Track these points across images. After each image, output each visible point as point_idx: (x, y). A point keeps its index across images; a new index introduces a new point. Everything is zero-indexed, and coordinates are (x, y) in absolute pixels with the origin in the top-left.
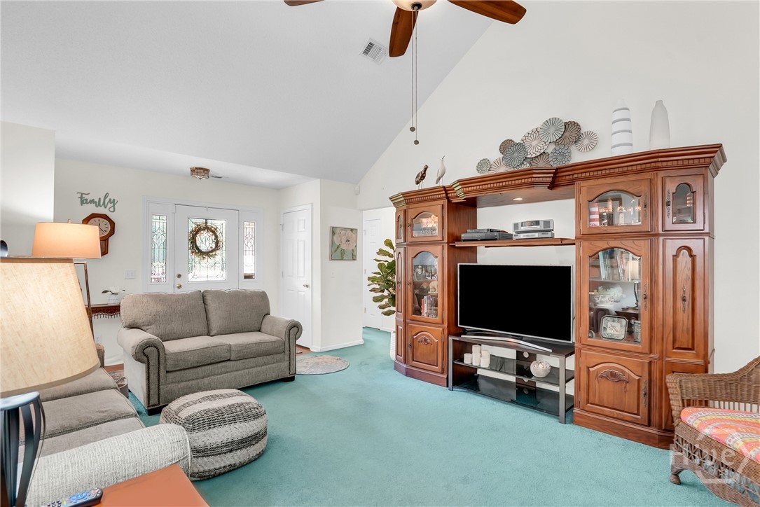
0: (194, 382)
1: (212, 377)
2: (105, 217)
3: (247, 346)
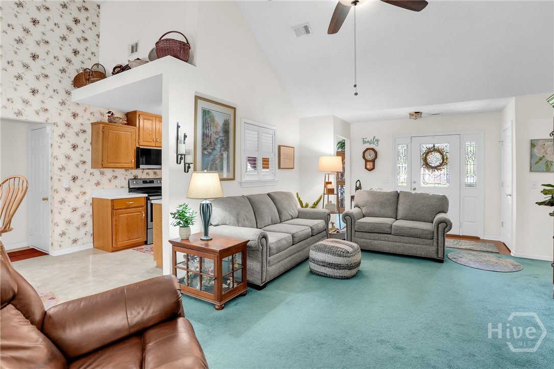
0: (369, 241)
1: (379, 241)
2: (373, 149)
3: (402, 228)
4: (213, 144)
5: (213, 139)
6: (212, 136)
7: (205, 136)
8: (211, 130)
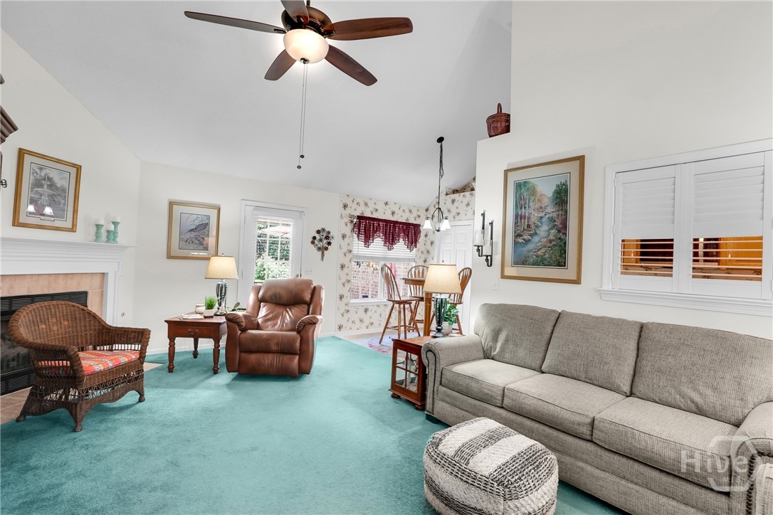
4: (533, 227)
5: (533, 219)
6: (532, 216)
7: (518, 218)
8: (529, 207)
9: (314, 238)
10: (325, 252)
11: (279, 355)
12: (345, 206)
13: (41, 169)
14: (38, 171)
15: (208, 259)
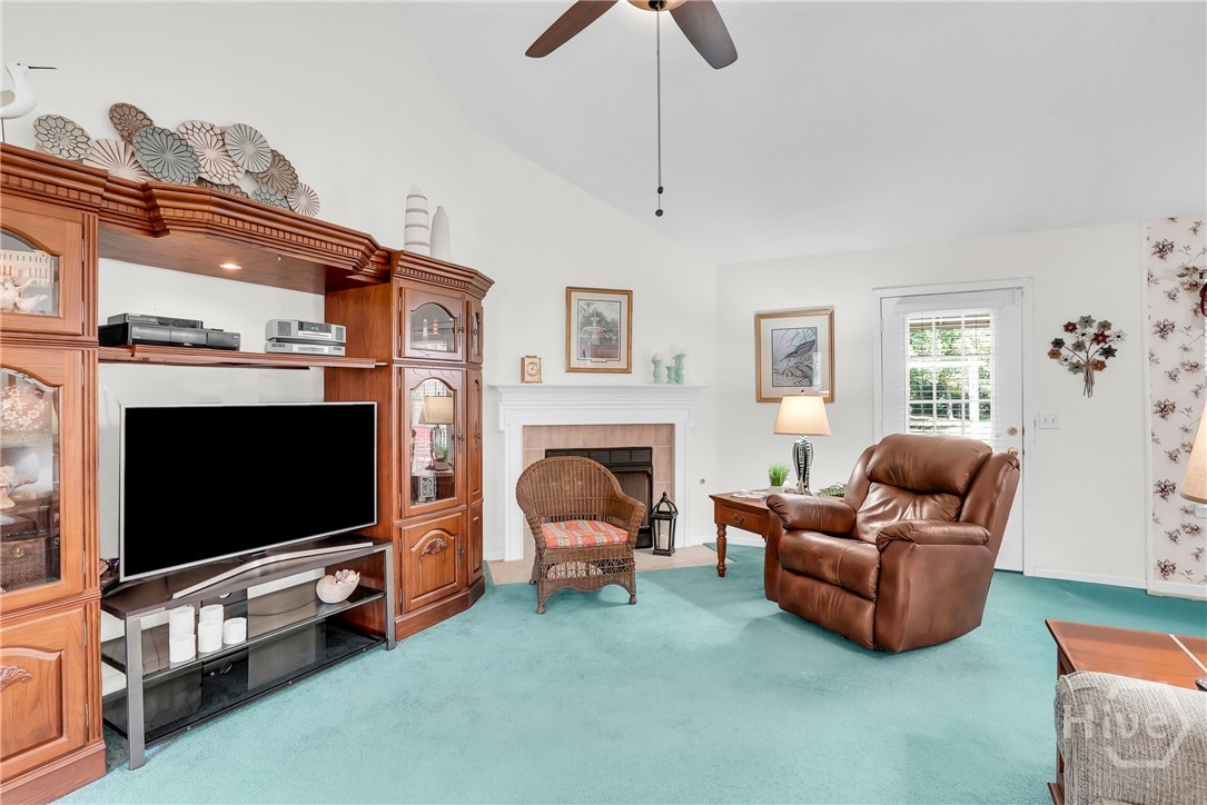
9: (1058, 343)
10: (1096, 374)
11: (839, 591)
12: (1163, 250)
13: (589, 305)
14: (586, 307)
15: (779, 400)
